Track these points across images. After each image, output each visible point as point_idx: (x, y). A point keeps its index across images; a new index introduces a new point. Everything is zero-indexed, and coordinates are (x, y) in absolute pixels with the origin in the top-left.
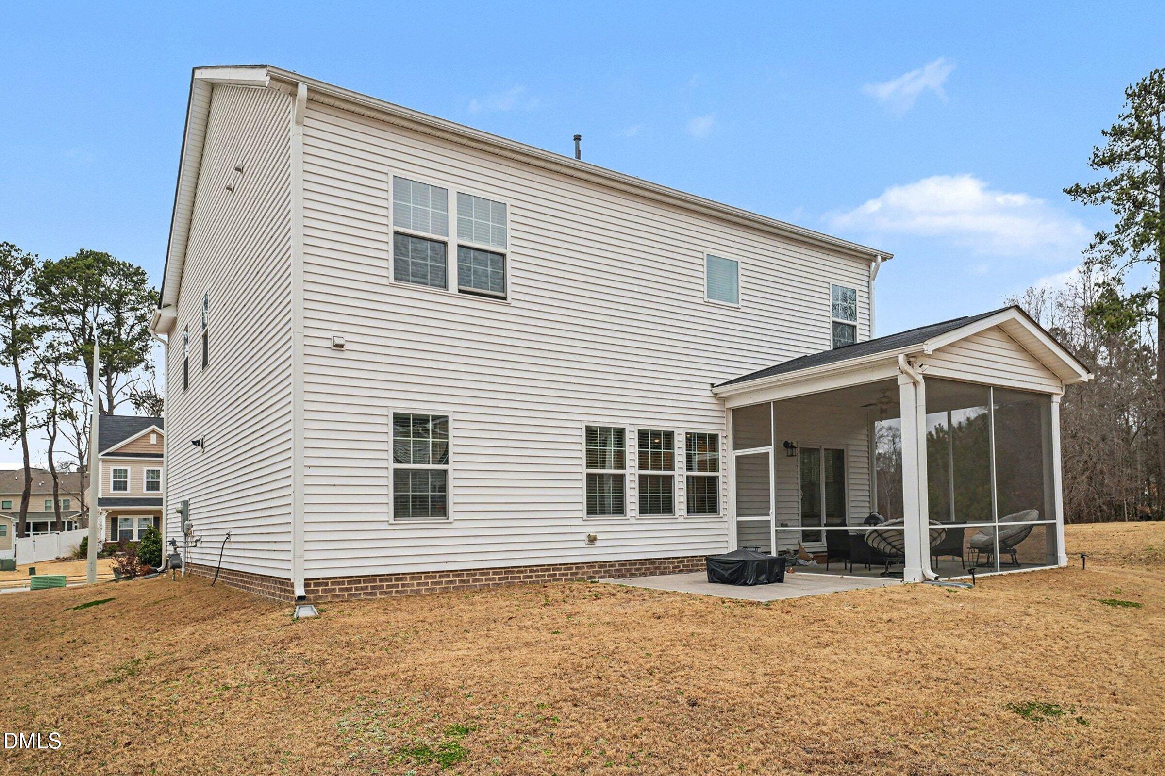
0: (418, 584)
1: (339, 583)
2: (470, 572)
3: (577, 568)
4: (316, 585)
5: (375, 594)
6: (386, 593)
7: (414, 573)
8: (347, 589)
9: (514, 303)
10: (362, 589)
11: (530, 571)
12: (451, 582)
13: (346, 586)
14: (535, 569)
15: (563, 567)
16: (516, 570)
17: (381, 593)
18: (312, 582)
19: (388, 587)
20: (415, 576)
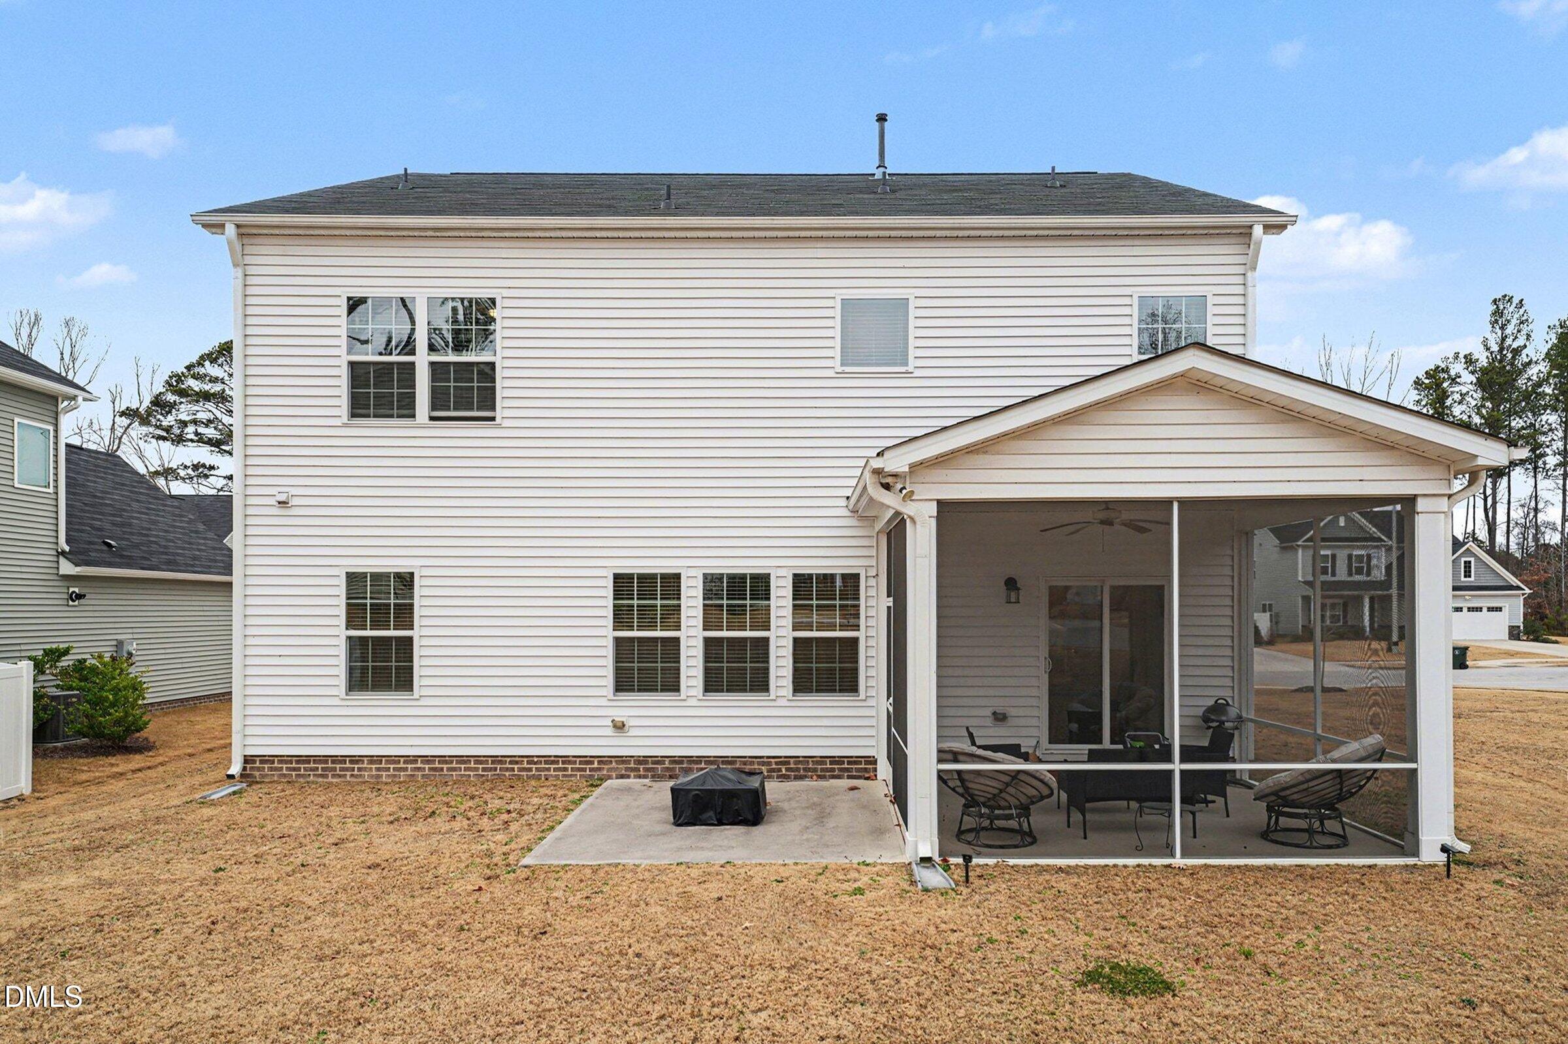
0: (378, 769)
1: (286, 762)
2: (443, 759)
3: (599, 762)
4: (262, 762)
5: (326, 776)
6: (340, 776)
7: (373, 756)
8: (294, 769)
9: (506, 423)
10: (312, 769)
11: (528, 763)
12: (419, 769)
13: (294, 765)
14: (536, 759)
15: (578, 760)
16: (508, 759)
17: (334, 776)
18: (258, 759)
19: (342, 769)
20: (373, 759)
